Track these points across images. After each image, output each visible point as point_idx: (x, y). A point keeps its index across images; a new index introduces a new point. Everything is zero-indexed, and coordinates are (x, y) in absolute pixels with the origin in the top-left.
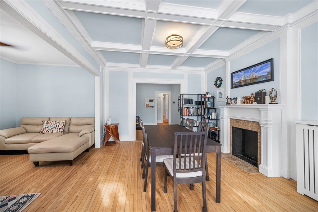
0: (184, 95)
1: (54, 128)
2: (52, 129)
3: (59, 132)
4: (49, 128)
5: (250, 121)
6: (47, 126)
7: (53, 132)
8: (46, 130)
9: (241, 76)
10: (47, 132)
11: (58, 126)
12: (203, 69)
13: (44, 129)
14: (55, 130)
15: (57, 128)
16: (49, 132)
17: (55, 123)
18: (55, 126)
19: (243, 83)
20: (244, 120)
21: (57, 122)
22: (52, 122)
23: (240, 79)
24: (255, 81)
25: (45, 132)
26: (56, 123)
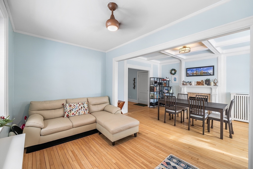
0: (155, 78)
1: (80, 109)
2: (78, 111)
3: (86, 113)
4: (74, 110)
5: (203, 94)
6: (71, 109)
7: (80, 114)
8: (72, 113)
9: (194, 71)
10: (73, 115)
11: (83, 108)
12: (159, 62)
13: (69, 112)
14: (82, 112)
15: (83, 109)
16: (76, 115)
17: (78, 105)
18: (80, 107)
19: (195, 75)
20: (198, 93)
21: (80, 103)
22: (75, 104)
23: (193, 73)
24: (203, 74)
25: (72, 115)
26: (80, 105)
